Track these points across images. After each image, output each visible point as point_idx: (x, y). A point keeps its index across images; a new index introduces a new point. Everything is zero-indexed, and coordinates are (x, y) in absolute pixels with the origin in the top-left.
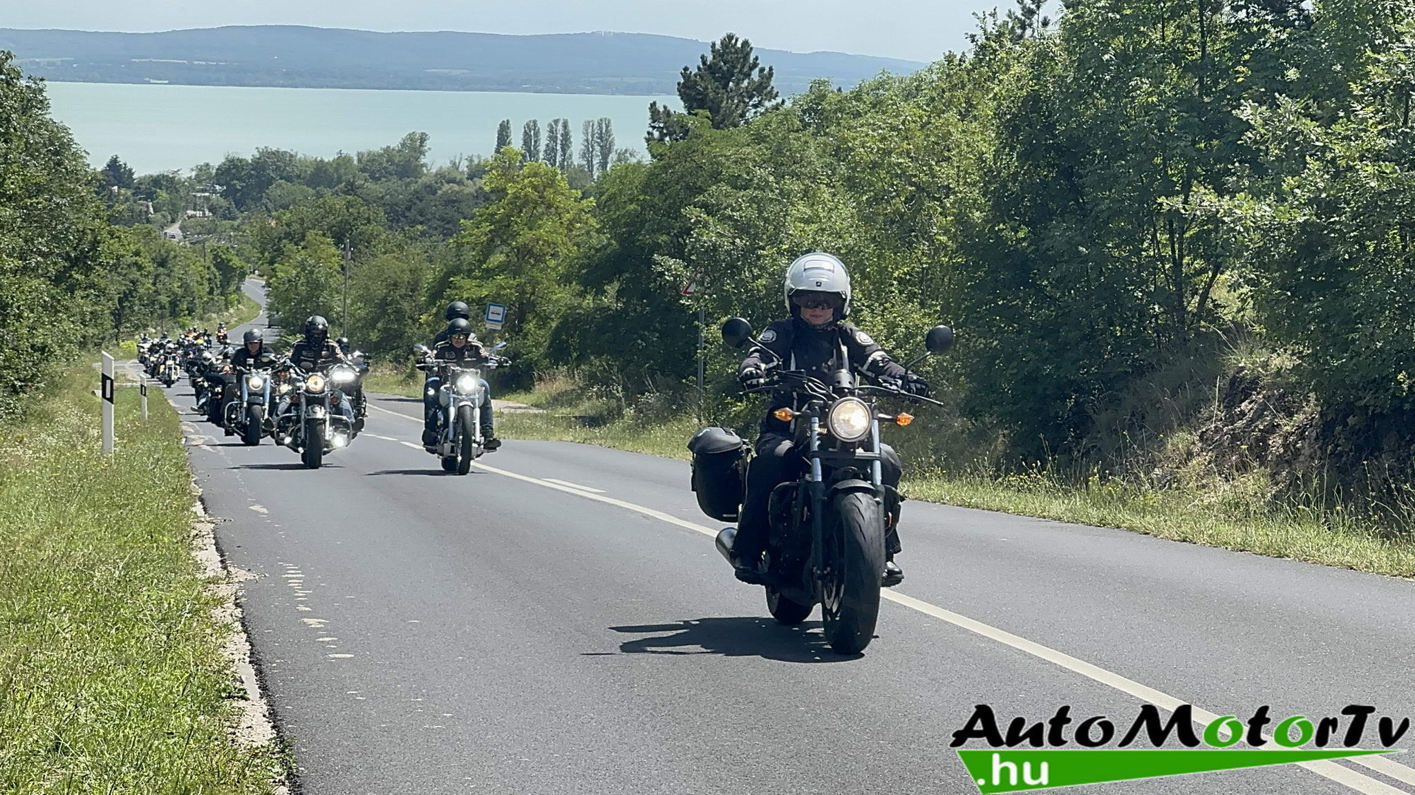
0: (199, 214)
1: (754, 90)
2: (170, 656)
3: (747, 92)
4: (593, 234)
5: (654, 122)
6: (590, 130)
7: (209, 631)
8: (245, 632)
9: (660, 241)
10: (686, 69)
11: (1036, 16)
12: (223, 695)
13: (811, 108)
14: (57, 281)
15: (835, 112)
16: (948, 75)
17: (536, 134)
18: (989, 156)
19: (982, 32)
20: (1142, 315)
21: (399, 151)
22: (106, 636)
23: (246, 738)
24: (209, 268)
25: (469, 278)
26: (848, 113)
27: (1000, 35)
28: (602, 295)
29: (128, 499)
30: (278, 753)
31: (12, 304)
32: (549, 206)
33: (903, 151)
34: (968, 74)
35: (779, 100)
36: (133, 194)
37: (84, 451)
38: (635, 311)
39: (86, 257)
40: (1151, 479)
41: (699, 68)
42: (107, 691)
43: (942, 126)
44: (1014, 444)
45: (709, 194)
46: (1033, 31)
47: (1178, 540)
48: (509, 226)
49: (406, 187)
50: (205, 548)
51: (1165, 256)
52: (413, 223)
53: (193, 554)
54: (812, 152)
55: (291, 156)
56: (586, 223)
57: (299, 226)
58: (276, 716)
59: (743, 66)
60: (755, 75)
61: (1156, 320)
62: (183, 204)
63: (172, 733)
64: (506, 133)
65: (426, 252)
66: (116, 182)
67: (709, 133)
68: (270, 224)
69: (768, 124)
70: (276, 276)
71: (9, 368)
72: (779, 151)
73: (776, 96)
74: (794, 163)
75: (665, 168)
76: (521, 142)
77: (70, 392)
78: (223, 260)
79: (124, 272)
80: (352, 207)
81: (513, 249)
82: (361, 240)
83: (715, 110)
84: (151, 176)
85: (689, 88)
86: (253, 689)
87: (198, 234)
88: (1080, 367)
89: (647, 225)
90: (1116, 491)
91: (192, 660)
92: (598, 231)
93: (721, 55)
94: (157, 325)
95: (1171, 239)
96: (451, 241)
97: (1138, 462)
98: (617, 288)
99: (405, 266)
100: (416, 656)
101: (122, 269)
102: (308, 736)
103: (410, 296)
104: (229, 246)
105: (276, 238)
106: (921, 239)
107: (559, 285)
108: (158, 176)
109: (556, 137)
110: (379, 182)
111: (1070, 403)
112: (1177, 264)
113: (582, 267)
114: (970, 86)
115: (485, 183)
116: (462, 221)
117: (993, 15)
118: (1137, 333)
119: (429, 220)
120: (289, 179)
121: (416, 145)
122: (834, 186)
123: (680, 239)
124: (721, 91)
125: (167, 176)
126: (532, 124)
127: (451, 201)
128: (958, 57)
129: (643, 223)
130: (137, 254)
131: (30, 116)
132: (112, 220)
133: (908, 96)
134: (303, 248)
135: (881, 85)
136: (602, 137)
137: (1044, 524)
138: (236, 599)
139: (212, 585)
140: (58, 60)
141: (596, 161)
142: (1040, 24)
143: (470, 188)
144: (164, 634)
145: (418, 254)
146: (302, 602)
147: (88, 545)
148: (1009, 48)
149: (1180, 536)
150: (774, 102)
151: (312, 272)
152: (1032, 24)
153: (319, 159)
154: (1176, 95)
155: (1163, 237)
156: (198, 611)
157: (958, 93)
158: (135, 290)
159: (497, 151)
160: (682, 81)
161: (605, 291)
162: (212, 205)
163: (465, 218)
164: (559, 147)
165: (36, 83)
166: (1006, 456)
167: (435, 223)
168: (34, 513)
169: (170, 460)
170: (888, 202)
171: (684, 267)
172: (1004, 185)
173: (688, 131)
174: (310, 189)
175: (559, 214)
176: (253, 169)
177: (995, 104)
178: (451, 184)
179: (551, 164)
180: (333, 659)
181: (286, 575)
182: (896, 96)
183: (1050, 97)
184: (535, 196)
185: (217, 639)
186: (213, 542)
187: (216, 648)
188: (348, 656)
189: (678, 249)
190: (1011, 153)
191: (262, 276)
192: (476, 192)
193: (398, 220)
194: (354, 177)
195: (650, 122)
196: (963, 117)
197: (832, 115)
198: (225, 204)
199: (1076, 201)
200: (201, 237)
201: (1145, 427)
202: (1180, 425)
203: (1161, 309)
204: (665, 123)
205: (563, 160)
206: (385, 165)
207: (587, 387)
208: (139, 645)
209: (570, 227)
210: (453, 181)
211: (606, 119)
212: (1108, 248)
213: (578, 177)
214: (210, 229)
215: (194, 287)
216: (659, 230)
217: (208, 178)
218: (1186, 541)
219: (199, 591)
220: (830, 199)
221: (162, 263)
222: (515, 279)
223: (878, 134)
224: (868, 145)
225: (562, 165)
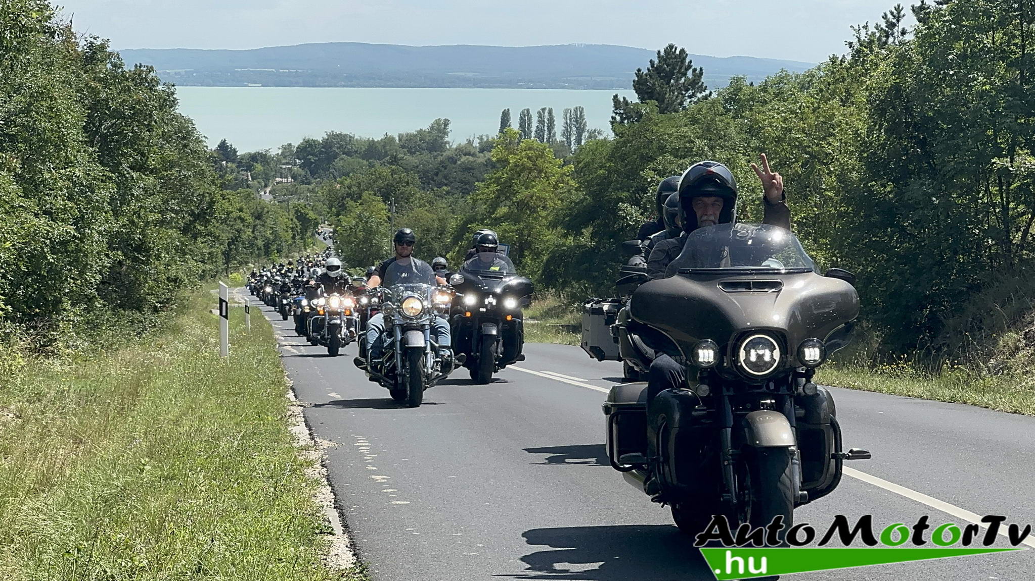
0: (284, 180)
1: (689, 85)
2: (277, 503)
3: (684, 87)
4: (574, 192)
5: (616, 110)
6: (569, 115)
7: (304, 485)
8: (329, 485)
9: (622, 196)
10: (639, 70)
11: (896, 28)
12: (317, 531)
13: (731, 98)
14: (185, 231)
15: (748, 101)
16: (833, 72)
17: (530, 119)
18: (864, 132)
19: (857, 40)
20: (979, 246)
21: (429, 132)
22: (230, 489)
23: (335, 562)
24: (292, 220)
25: (482, 224)
26: (758, 102)
27: (871, 42)
28: (580, 236)
29: (240, 389)
30: (359, 573)
31: (154, 247)
32: (540, 172)
33: (800, 128)
34: (847, 72)
35: (707, 92)
36: (237, 167)
37: (206, 354)
38: (605, 247)
39: (205, 213)
40: (988, 367)
41: (648, 69)
42: (234, 529)
43: (828, 110)
44: (884, 343)
45: (657, 163)
46: (895, 39)
47: (1010, 412)
48: (510, 186)
49: (434, 159)
50: (297, 424)
51: (996, 203)
52: (440, 185)
53: (289, 429)
54: (732, 131)
55: (351, 137)
56: (568, 184)
57: (357, 188)
58: (355, 547)
59: (681, 68)
60: (690, 74)
61: (990, 250)
62: (273, 173)
63: (281, 559)
64: (507, 118)
65: (450, 206)
66: (225, 158)
67: (656, 116)
68: (335, 187)
69: (700, 110)
70: (341, 226)
71: (153, 294)
72: (708, 130)
73: (705, 89)
74: (720, 138)
75: (625, 144)
76: (518, 126)
77: (195, 312)
78: (302, 214)
79: (231, 223)
80: (395, 174)
81: (514, 203)
82: (402, 198)
83: (660, 99)
84: (250, 154)
85: (642, 84)
86: (337, 526)
87: (284, 195)
88: (933, 284)
89: (612, 184)
90: (962, 377)
91: (293, 506)
92: (576, 190)
93: (665, 60)
94: (255, 262)
95: (1000, 190)
96: (469, 197)
97: (977, 355)
98: (591, 231)
99: (435, 217)
100: (455, 503)
101: (230, 221)
102: (379, 561)
103: (439, 239)
104: (306, 203)
105: (340, 197)
106: (814, 193)
107: (549, 230)
108: (255, 153)
109: (544, 121)
110: (415, 156)
111: (926, 312)
112: (1005, 209)
113: (565, 216)
114: (849, 80)
115: (493, 155)
116: (476, 183)
117: (866, 27)
118: (975, 260)
119: (451, 183)
120: (348, 154)
121: (441, 128)
122: (749, 155)
123: (637, 195)
124: (665, 86)
125: (262, 153)
126: (526, 111)
127: (468, 169)
128: (840, 59)
129: (610, 183)
130: (241, 210)
131: (166, 112)
132: (223, 186)
133: (802, 88)
134: (360, 205)
135: (781, 80)
136: (577, 120)
137: (909, 401)
138: (322, 462)
139: (304, 451)
140: (182, 71)
141: (573, 138)
142: (900, 33)
143: (481, 159)
144: (272, 487)
145: (444, 208)
146: (370, 463)
147: (214, 422)
148: (877, 52)
149: (1012, 409)
150: (704, 94)
151: (367, 222)
152: (893, 33)
153: (371, 139)
154: (1003, 84)
155: (994, 189)
156: (296, 470)
157: (840, 85)
158: (239, 237)
159: (501, 131)
160: (636, 79)
161: (582, 233)
162: (294, 174)
163: (478, 181)
164: (546, 128)
165: (169, 88)
166: (879, 351)
167: (457, 185)
168: (173, 399)
169: (269, 360)
170: (789, 166)
171: (642, 214)
172: (875, 153)
173: (641, 116)
174: (365, 162)
175: (548, 178)
176: (323, 148)
177: (867, 94)
178: (467, 156)
179: (540, 141)
180: (394, 505)
181: (358, 444)
182: (794, 88)
183: (908, 87)
184: (530, 164)
185: (310, 490)
186: (303, 419)
187: (310, 497)
188: (405, 502)
189: (636, 202)
190: (880, 129)
191: (330, 225)
192: (486, 161)
193: (429, 183)
194: (396, 152)
195: (613, 109)
196: (844, 103)
197: (746, 103)
198: (303, 173)
199: (929, 163)
200: (286, 197)
201: (983, 328)
202: (1009, 327)
203: (993, 242)
204: (624, 110)
205: (549, 138)
206: (419, 143)
207: (570, 304)
208: (254, 495)
209: (556, 187)
210: (469, 154)
211: (580, 107)
212: (953, 198)
213: (560, 150)
214: (292, 191)
215: (281, 233)
216: (621, 188)
217: (291, 154)
218: (1017, 413)
219: (295, 456)
220: (746, 164)
221: (258, 217)
222: (516, 225)
223: (782, 116)
224: (774, 125)
225: (548, 141)
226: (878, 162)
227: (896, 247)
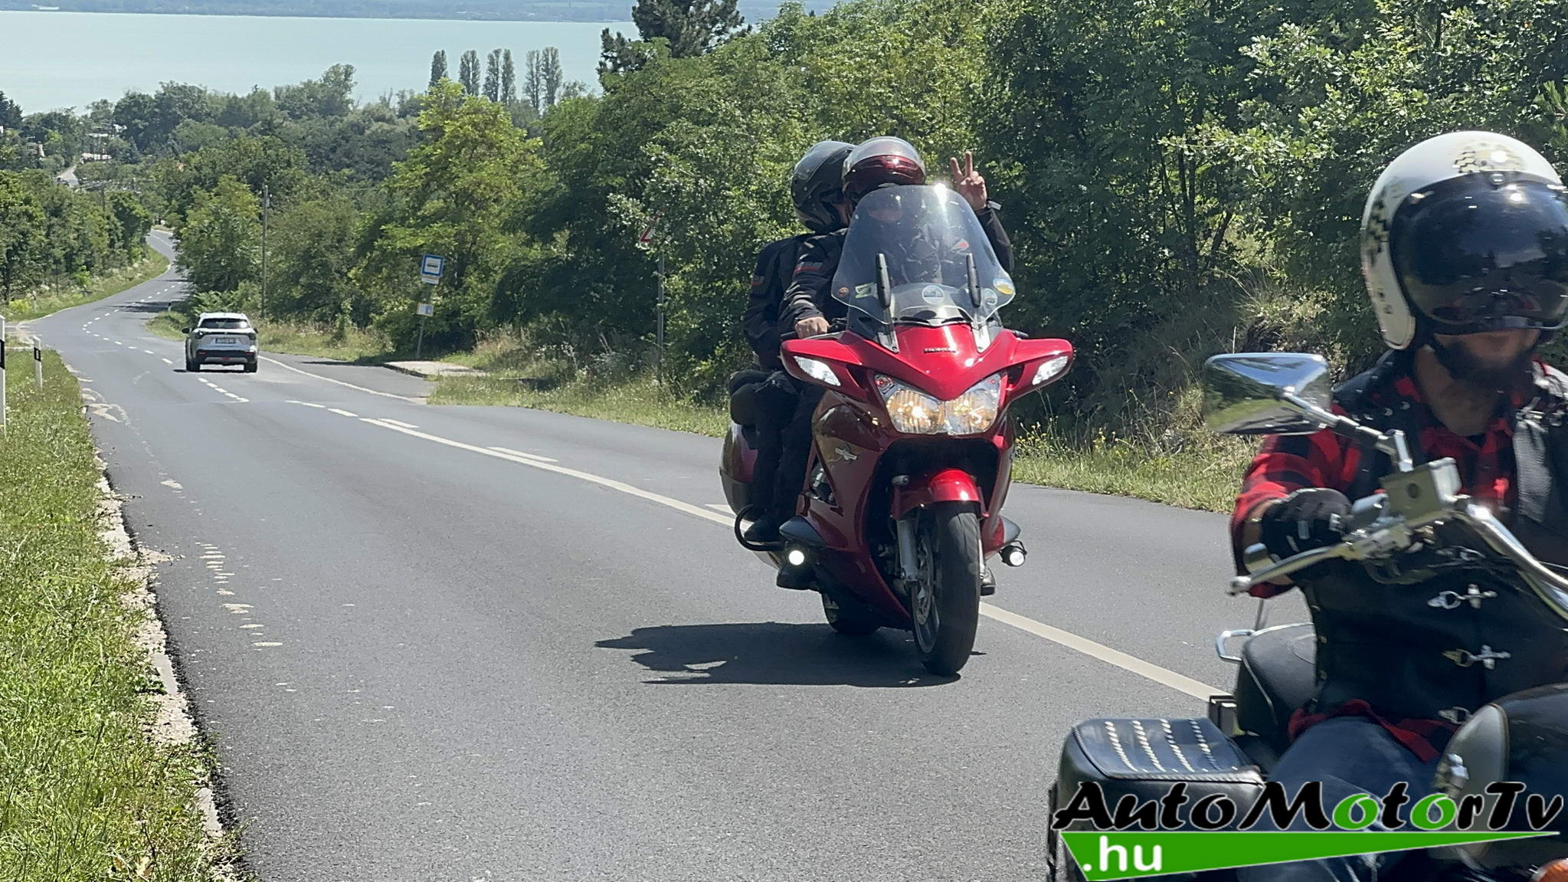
0: (96, 157)
1: (717, 15)
2: (76, 646)
3: (710, 17)
4: (541, 177)
5: (606, 51)
6: (535, 61)
7: (119, 618)
8: (159, 619)
9: (614, 183)
12: (138, 689)
13: (781, 34)
15: (808, 38)
17: (475, 67)
18: (978, 85)
20: (1150, 260)
21: (322, 86)
23: (164, 735)
24: (108, 218)
25: (402, 226)
26: (822, 40)
28: (550, 244)
29: (23, 474)
30: (200, 751)
32: (491, 146)
33: (883, 80)
35: (745, 26)
36: (21, 135)
38: (587, 260)
40: (1162, 441)
42: (6, 686)
43: (925, 52)
45: (669, 131)
47: (1193, 508)
48: (446, 168)
49: (330, 126)
50: (112, 527)
51: (1175, 194)
52: (338, 167)
53: (99, 534)
54: (782, 84)
55: (200, 91)
56: (532, 165)
57: (210, 171)
58: (196, 711)
61: (1166, 265)
62: (79, 145)
63: (80, 731)
64: (442, 64)
65: (353, 199)
66: (2, 122)
67: (666, 62)
68: (177, 168)
69: (733, 52)
70: (186, 226)
72: (745, 83)
73: (742, 22)
74: (763, 95)
75: (619, 103)
76: (458, 76)
78: (124, 208)
79: (13, 222)
80: (270, 148)
81: (451, 193)
82: (281, 186)
83: (674, 37)
84: (41, 115)
85: (646, 13)
86: (170, 682)
87: (96, 180)
88: (1082, 318)
89: (600, 165)
90: (1123, 455)
91: (101, 650)
92: (545, 173)
94: (51, 282)
95: (1181, 176)
96: (382, 186)
97: (1147, 423)
98: (567, 236)
99: (331, 214)
100: (352, 643)
101: (10, 218)
102: (233, 733)
103: (337, 247)
104: (132, 192)
105: (184, 183)
107: (503, 234)
108: (49, 115)
109: (497, 69)
110: (300, 121)
112: (1189, 204)
113: (528, 212)
114: (957, 7)
115: (420, 121)
116: (394, 163)
118: (1145, 280)
119: (356, 163)
120: (197, 117)
121: (341, 79)
122: (807, 121)
123: (637, 181)
124: (681, 16)
125: (60, 114)
126: (470, 55)
127: (381, 142)
129: (596, 163)
130: (27, 201)
133: (889, 19)
134: (215, 195)
135: (858, 8)
136: (548, 69)
137: (1044, 492)
138: (149, 583)
139: (121, 568)
141: (542, 96)
143: (402, 126)
144: (69, 622)
145: (344, 201)
146: (223, 586)
149: (1195, 503)
150: (739, 29)
151: (227, 222)
153: (231, 96)
154: (1185, 16)
155: (1172, 174)
156: (107, 596)
157: (944, 16)
158: (25, 243)
159: (432, 84)
160: (638, 5)
161: (554, 239)
162: (111, 147)
163: (397, 160)
164: (500, 81)
167: (365, 166)
169: (70, 431)
171: (644, 210)
172: (995, 118)
173: (645, 61)
174: (222, 129)
175: (502, 155)
176: (156, 107)
177: (984, 27)
178: (380, 123)
179: (491, 99)
180: (259, 647)
181: (205, 557)
182: (875, 19)
183: (1045, 19)
184: (476, 135)
185: (128, 627)
186: (121, 520)
187: (128, 638)
188: (276, 644)
189: (635, 193)
190: (1002, 82)
191: (170, 227)
192: (409, 130)
193: (322, 163)
194: (271, 115)
195: (602, 51)
196: (949, 42)
197: (804, 41)
198: (126, 145)
199: (1076, 134)
200: (99, 184)
201: (1155, 384)
202: (1193, 381)
203: (1172, 253)
204: (619, 52)
205: (505, 95)
206: (306, 101)
207: (536, 346)
208: (40, 634)
209: (514, 169)
210: (381, 119)
211: (552, 49)
212: (1112, 186)
213: (521, 115)
214: (109, 174)
215: (92, 238)
216: (612, 171)
217: (106, 117)
218: (1202, 509)
219: (107, 575)
220: (802, 134)
221: (56, 212)
222: (453, 226)
223: (856, 62)
224: (844, 74)
225: (503, 99)
226: (999, 131)
227: (1026, 261)
